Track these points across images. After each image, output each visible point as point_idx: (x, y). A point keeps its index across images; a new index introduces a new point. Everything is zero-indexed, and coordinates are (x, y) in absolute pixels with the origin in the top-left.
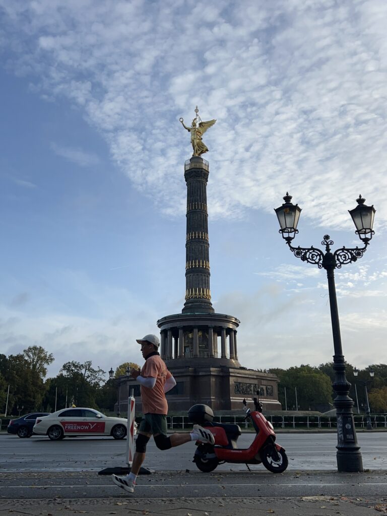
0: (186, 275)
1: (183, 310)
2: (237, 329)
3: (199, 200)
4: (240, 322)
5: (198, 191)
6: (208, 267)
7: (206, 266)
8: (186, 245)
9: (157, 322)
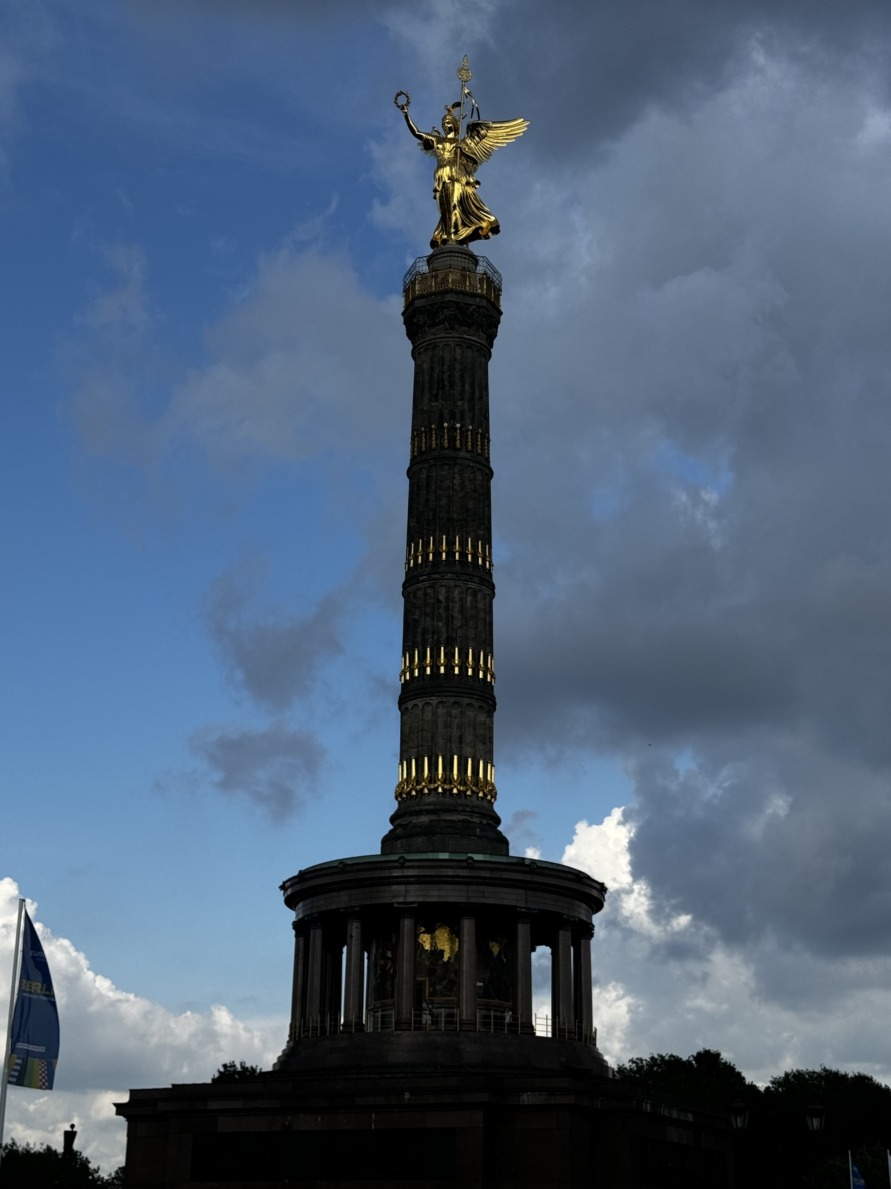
0: (401, 700)
1: (385, 841)
2: (595, 919)
7: (486, 673)
8: (405, 586)
9: (283, 887)
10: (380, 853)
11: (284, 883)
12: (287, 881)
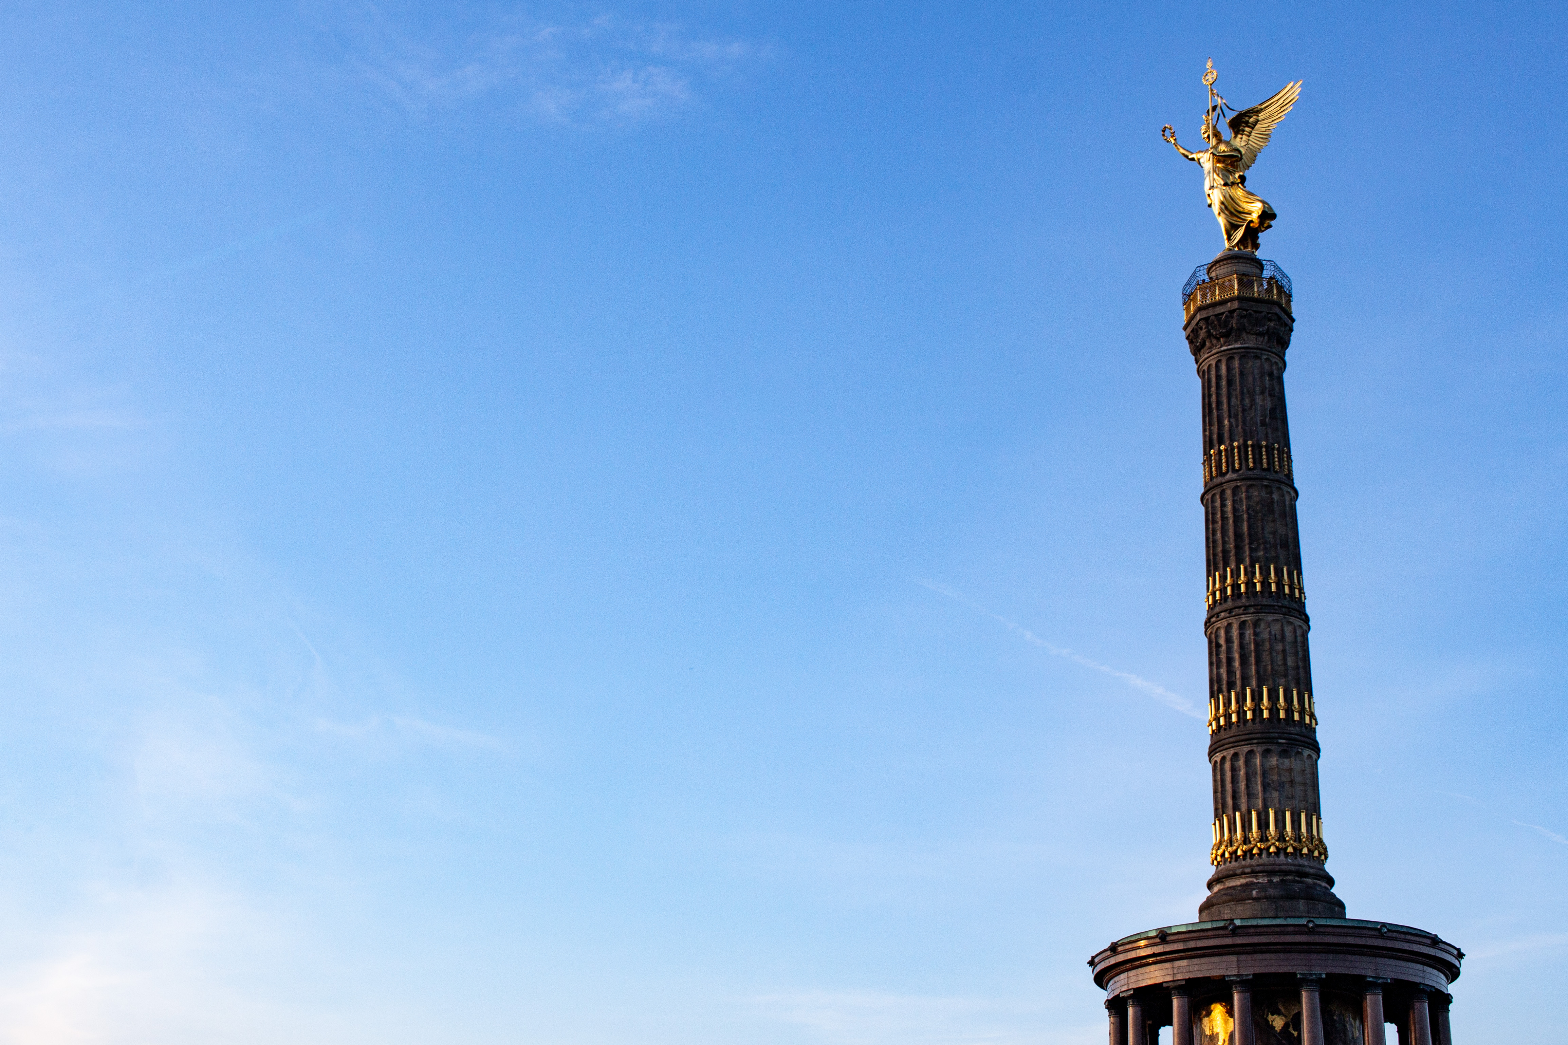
0: (1211, 753)
1: (1203, 908)
2: (1452, 989)
4: (1460, 955)
6: (1312, 716)
7: (1302, 712)
9: (1091, 963)
10: (1198, 921)
11: (1093, 958)
12: (1097, 955)
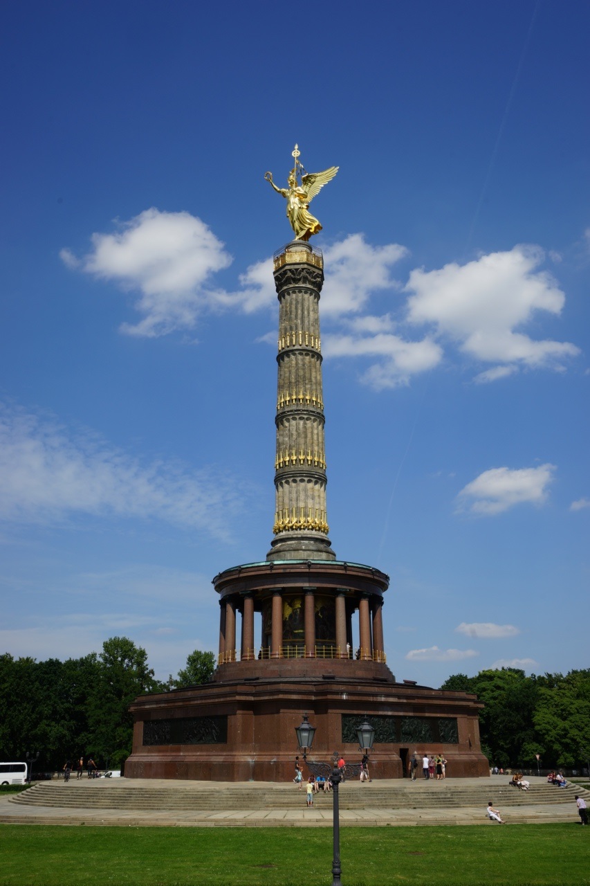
1: (267, 556)
2: (384, 594)
3: (300, 327)
4: (388, 578)
5: (296, 308)
11: (214, 579)
